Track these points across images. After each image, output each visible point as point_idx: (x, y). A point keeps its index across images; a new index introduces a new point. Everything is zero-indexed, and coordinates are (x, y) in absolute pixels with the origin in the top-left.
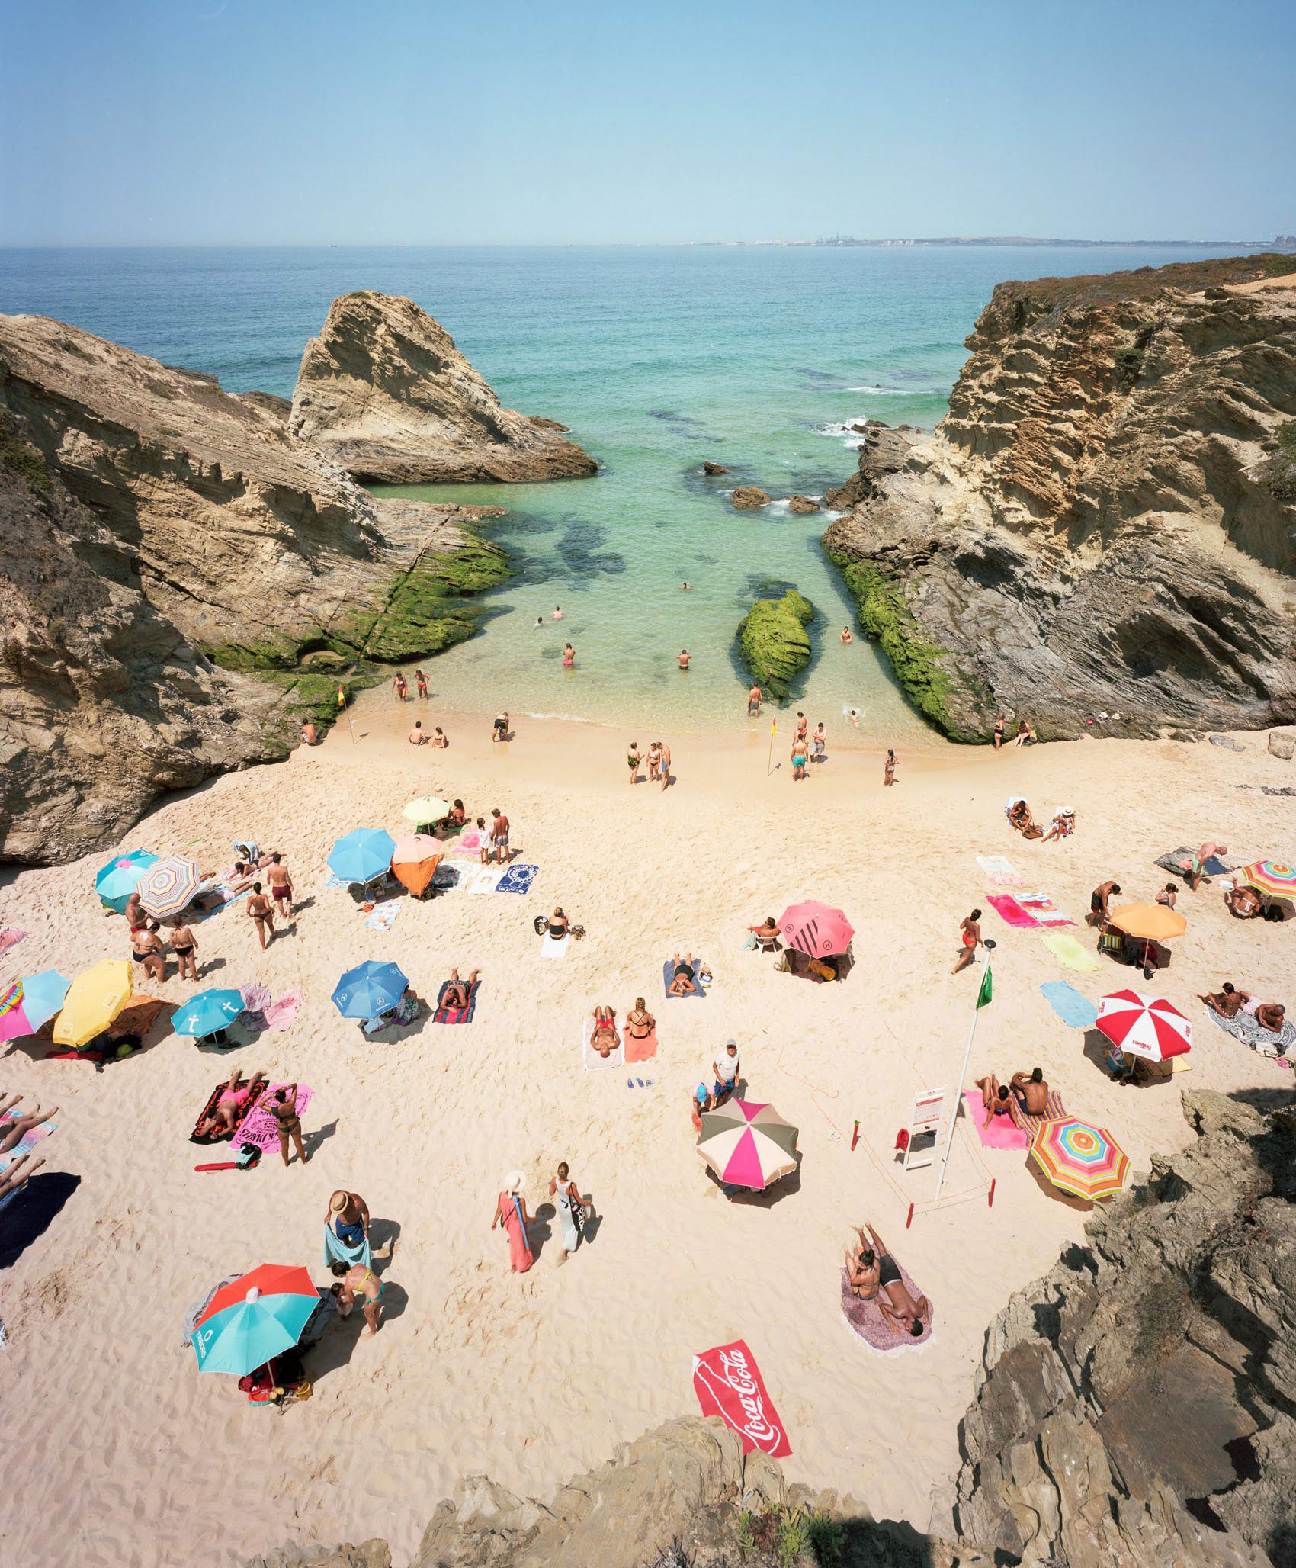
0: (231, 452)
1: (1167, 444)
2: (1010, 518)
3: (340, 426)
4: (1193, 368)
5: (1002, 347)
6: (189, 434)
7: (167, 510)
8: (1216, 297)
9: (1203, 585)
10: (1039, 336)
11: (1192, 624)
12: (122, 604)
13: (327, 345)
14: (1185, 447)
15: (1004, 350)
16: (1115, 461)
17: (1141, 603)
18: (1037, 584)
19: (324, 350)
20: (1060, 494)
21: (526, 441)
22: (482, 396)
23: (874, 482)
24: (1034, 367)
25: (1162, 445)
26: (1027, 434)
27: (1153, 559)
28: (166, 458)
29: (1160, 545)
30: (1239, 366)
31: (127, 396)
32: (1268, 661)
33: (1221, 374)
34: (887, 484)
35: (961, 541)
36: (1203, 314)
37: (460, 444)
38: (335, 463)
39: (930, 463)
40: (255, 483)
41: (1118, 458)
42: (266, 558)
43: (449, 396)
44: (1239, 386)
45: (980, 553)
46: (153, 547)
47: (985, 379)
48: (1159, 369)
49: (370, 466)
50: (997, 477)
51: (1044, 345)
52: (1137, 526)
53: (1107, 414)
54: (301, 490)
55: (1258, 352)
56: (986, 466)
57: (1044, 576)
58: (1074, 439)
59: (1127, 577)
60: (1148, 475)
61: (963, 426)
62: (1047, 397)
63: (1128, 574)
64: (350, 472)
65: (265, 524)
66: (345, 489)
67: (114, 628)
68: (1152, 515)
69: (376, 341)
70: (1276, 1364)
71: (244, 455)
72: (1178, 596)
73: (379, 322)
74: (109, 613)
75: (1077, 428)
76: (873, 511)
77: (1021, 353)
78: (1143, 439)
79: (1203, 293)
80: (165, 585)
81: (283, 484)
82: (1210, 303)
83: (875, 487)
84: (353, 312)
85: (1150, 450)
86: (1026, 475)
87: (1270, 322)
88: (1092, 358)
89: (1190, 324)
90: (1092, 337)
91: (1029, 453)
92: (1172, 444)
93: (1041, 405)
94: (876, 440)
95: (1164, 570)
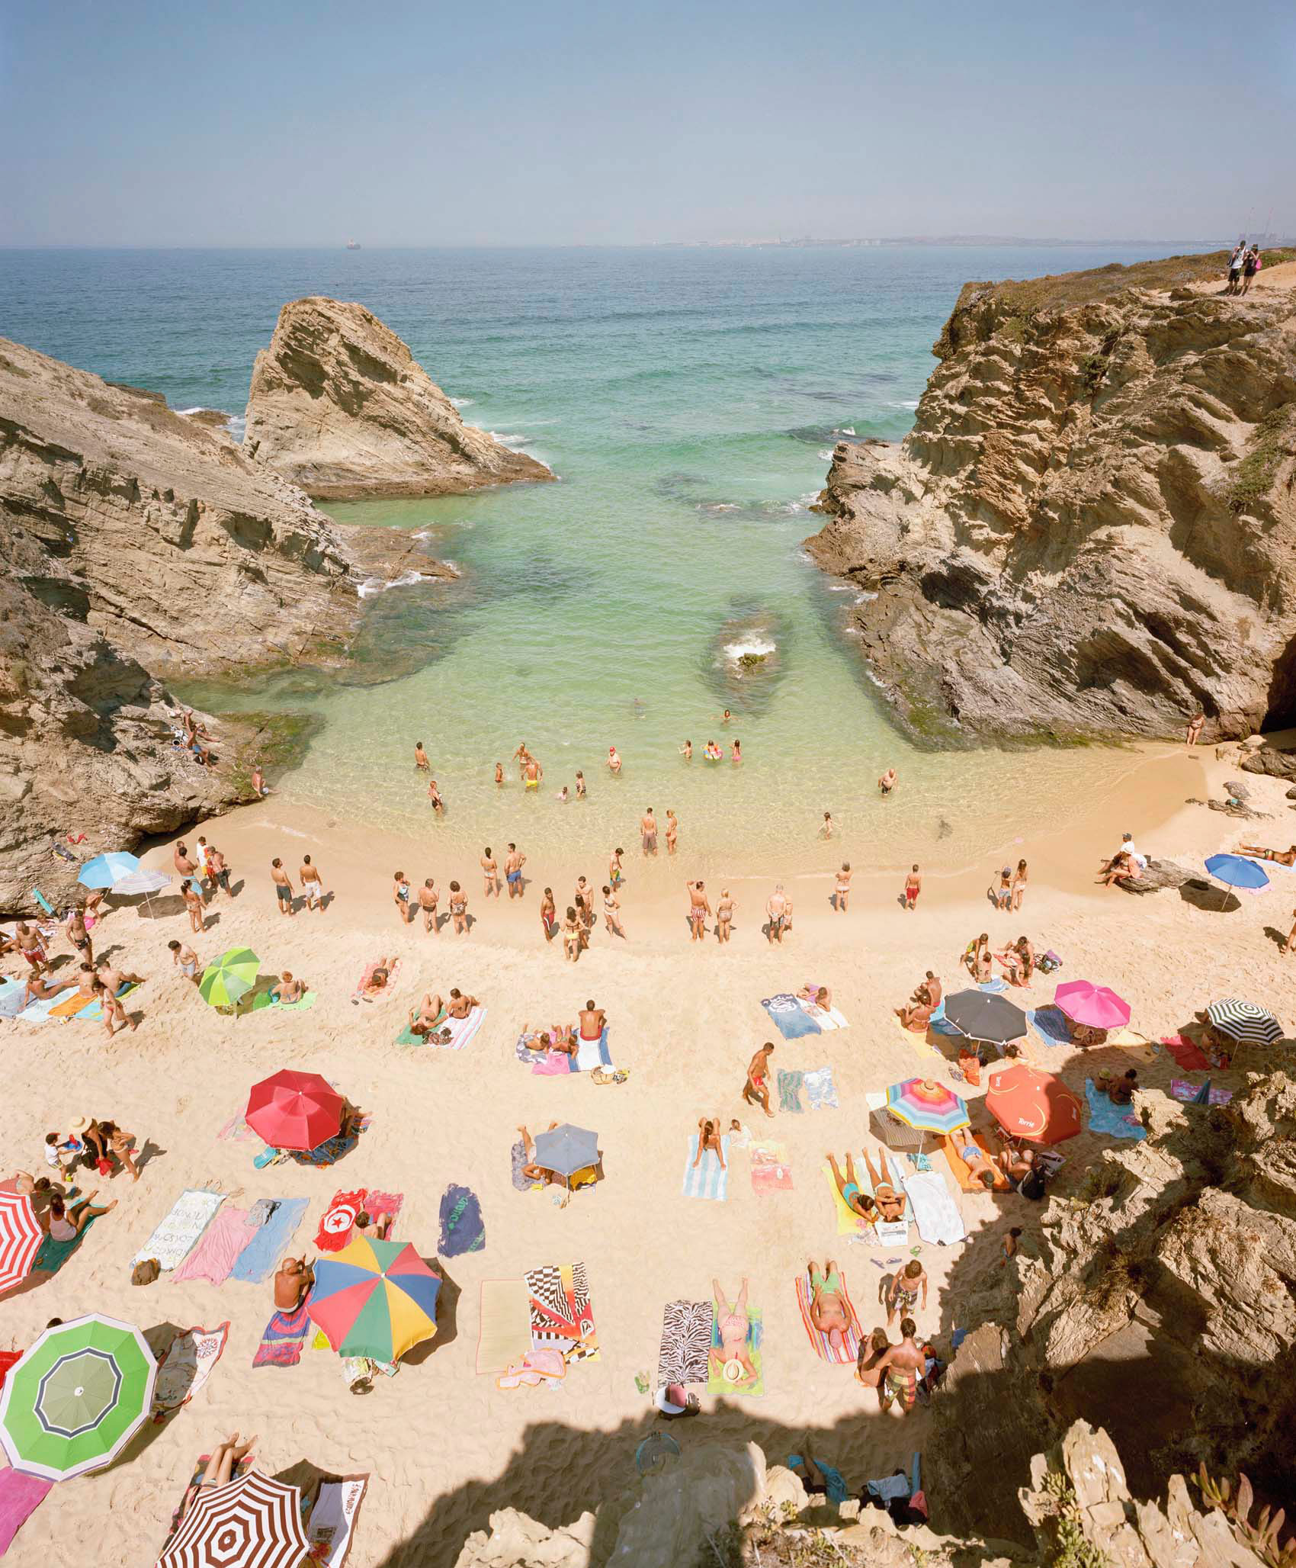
0: (185, 477)
1: (1129, 455)
2: (977, 535)
3: (297, 447)
4: (1157, 374)
5: (969, 354)
6: (138, 457)
7: (121, 541)
8: (1181, 298)
9: (1159, 600)
10: (1006, 342)
11: (1148, 641)
12: (82, 642)
13: (278, 359)
14: (1147, 458)
15: (971, 358)
16: (1078, 473)
17: (1100, 620)
18: (1000, 603)
19: (276, 364)
20: (1024, 508)
21: (491, 461)
22: (443, 413)
23: (842, 500)
24: (1000, 375)
25: (1125, 456)
26: (994, 447)
27: (1114, 574)
28: (116, 484)
29: (1120, 560)
30: (1199, 371)
31: (68, 416)
32: (1218, 676)
33: (1184, 381)
34: (856, 502)
35: (928, 560)
36: (1168, 317)
37: (423, 465)
38: (295, 488)
39: (898, 479)
40: (213, 511)
41: (1081, 471)
42: (229, 590)
43: (408, 413)
44: (1200, 392)
45: (944, 571)
46: (111, 581)
47: (951, 388)
48: (1122, 376)
49: (331, 490)
50: (962, 492)
51: (1011, 352)
52: (1098, 541)
53: (1071, 425)
54: (261, 518)
55: (1222, 356)
56: (953, 482)
57: (1007, 595)
58: (1039, 452)
59: (1087, 594)
60: (1110, 489)
61: (930, 439)
62: (1014, 407)
63: (1089, 590)
64: (310, 497)
66: (307, 515)
67: (75, 668)
68: (1114, 530)
69: (330, 353)
70: (1213, 1334)
71: (199, 480)
72: (1136, 612)
73: (331, 331)
74: (70, 652)
75: (1042, 439)
76: (841, 529)
77: (989, 361)
78: (1106, 450)
79: (1169, 294)
80: (127, 623)
81: (241, 511)
82: (1176, 304)
83: (843, 504)
84: (303, 320)
85: (1113, 462)
86: (992, 490)
87: (1235, 325)
88: (1059, 365)
89: (1156, 328)
90: (1059, 342)
91: (995, 466)
92: (1135, 455)
93: (1007, 415)
94: (843, 455)
95: (1124, 585)
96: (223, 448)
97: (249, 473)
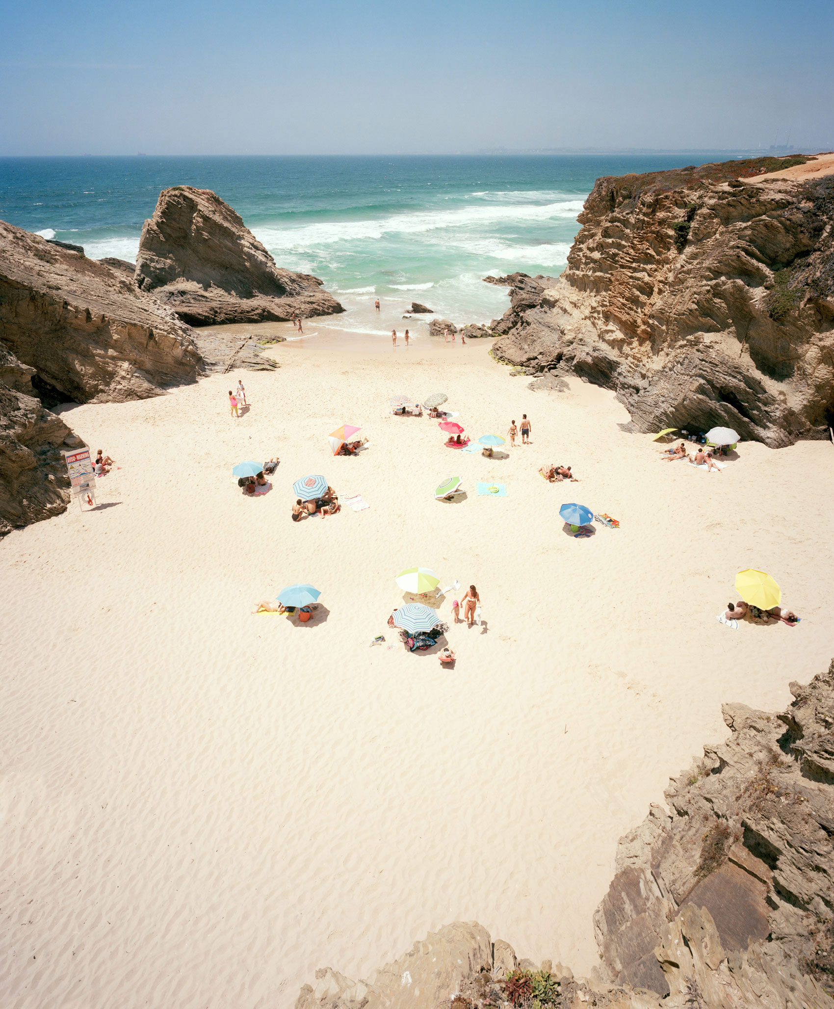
0: (96, 301)
1: (706, 285)
2: (608, 337)
4: (722, 234)
5: (601, 221)
6: (66, 288)
8: (734, 186)
9: (728, 378)
10: (624, 214)
11: (721, 405)
12: (27, 408)
13: (158, 224)
14: (716, 288)
15: (603, 224)
16: (673, 297)
17: (690, 391)
18: (626, 380)
19: (155, 228)
20: (639, 320)
21: (294, 290)
22: (264, 259)
23: (522, 314)
24: (622, 235)
25: (703, 286)
26: (618, 281)
27: (697, 362)
29: (702, 352)
30: (750, 232)
31: (22, 261)
33: (739, 238)
34: (529, 315)
35: (577, 353)
36: (727, 198)
37: (251, 292)
38: (167, 307)
39: (556, 301)
40: (114, 322)
41: (675, 295)
42: (123, 373)
44: (750, 246)
45: (589, 360)
47: (591, 243)
48: (699, 236)
49: (190, 308)
50: (600, 309)
51: (628, 220)
52: (688, 341)
53: (667, 266)
54: (146, 326)
55: (762, 223)
56: (593, 302)
57: (629, 375)
58: (648, 284)
59: (682, 374)
61: (577, 275)
62: (630, 255)
63: (682, 372)
64: (177, 313)
65: (122, 352)
66: (175, 325)
67: (24, 425)
68: (698, 334)
69: (192, 222)
71: (105, 302)
72: (713, 386)
73: (192, 208)
74: (19, 414)
75: (649, 275)
76: (522, 333)
77: (613, 226)
78: (690, 282)
79: (727, 183)
81: (133, 322)
82: (731, 190)
83: (522, 317)
84: (174, 200)
85: (695, 290)
86: (617, 307)
87: (769, 203)
88: (659, 228)
89: (719, 205)
90: (658, 214)
91: (619, 293)
92: (709, 285)
93: (626, 260)
94: (523, 286)
95: (705, 369)
96: (121, 282)
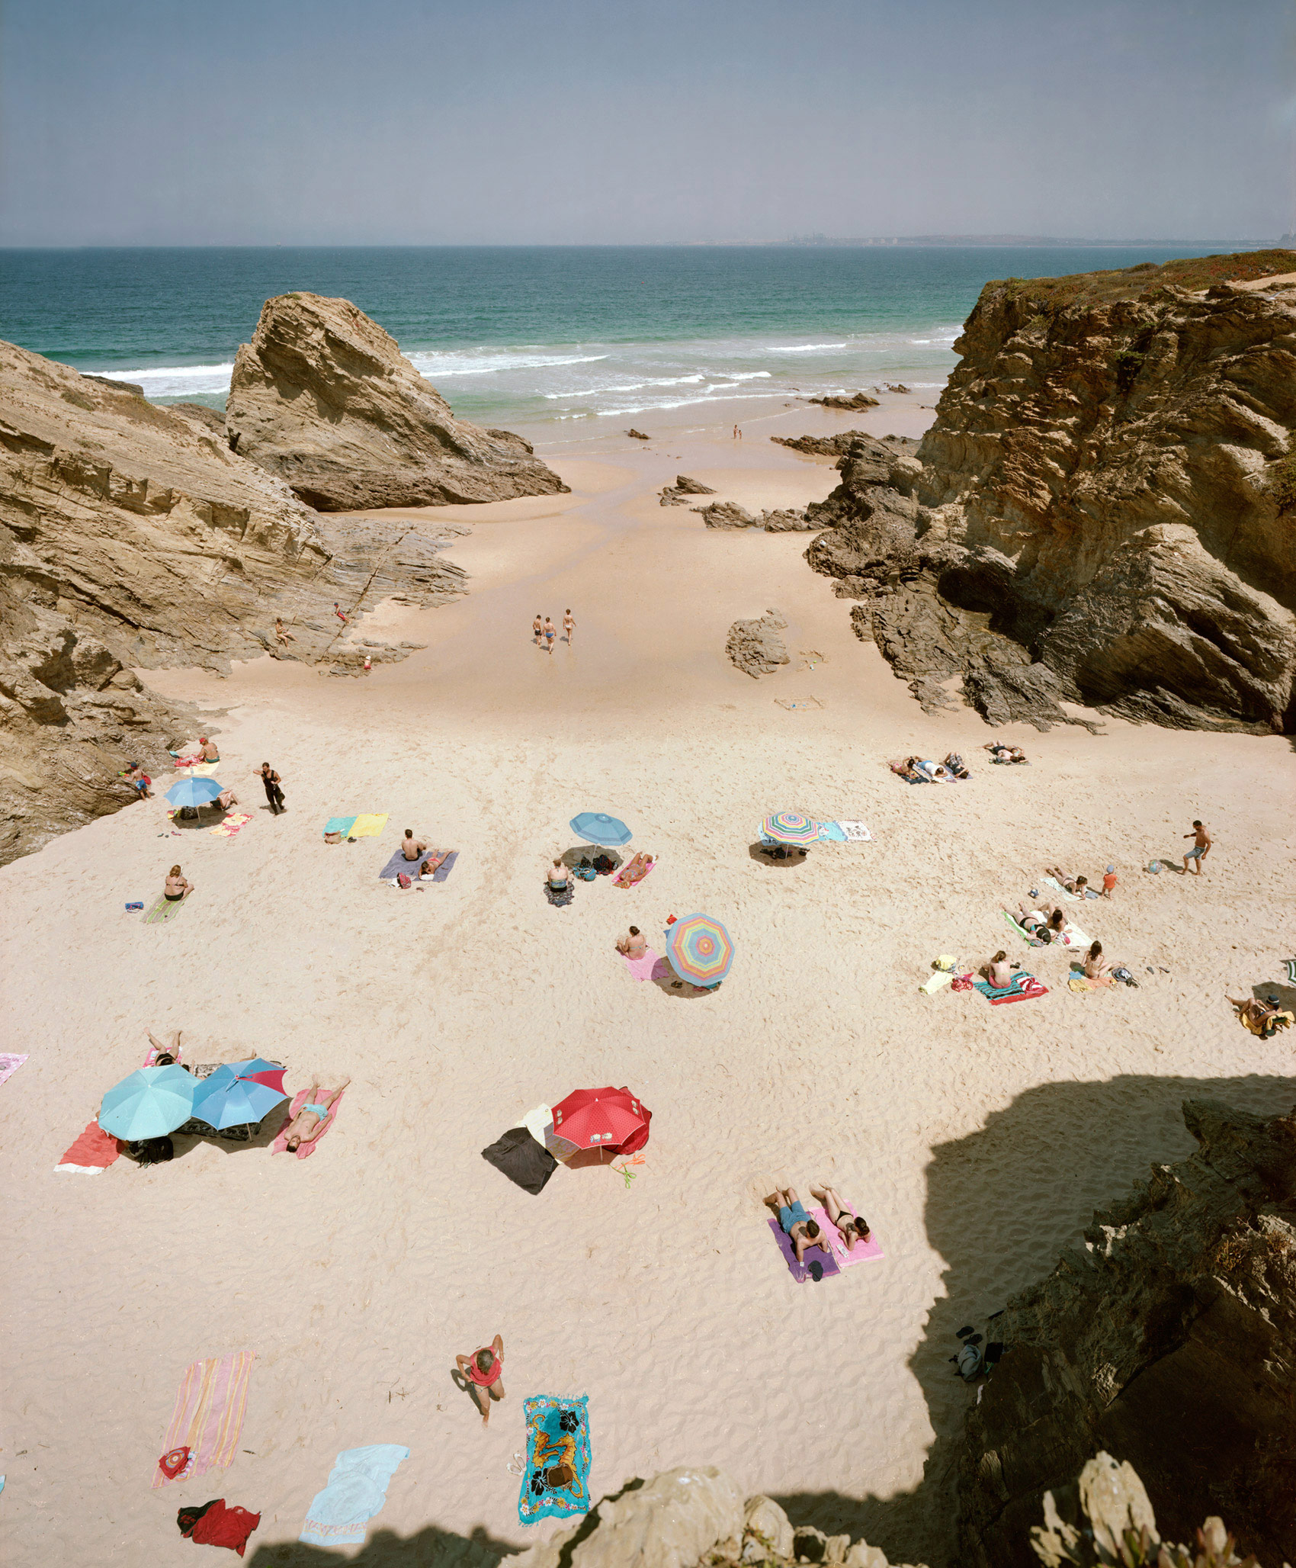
0: (161, 467)
1: (1167, 452)
2: (1003, 531)
3: (279, 439)
6: (112, 447)
7: (93, 530)
8: (1219, 295)
9: (1203, 597)
10: (1032, 338)
11: (1190, 637)
12: (50, 629)
13: (259, 352)
16: (1113, 470)
17: (1139, 617)
19: (256, 358)
20: (1054, 506)
21: (483, 454)
22: (433, 406)
23: (859, 495)
25: (1163, 453)
26: (1019, 444)
27: (1153, 571)
28: (89, 473)
29: (1160, 558)
30: (1240, 369)
31: (42, 406)
32: (1270, 676)
33: (1224, 378)
34: (871, 497)
35: (951, 556)
36: (1205, 314)
37: (411, 458)
38: (276, 479)
39: (917, 475)
40: (187, 500)
41: (1115, 467)
42: (205, 579)
43: (397, 406)
44: (1239, 389)
45: (969, 567)
46: (83, 569)
47: (975, 385)
48: (1158, 373)
49: (314, 481)
50: (987, 488)
51: (1038, 349)
52: (1134, 539)
53: (1103, 422)
54: (241, 508)
55: (1264, 354)
56: (976, 479)
57: (1037, 590)
58: (1069, 449)
59: (1124, 591)
60: (1146, 486)
61: (952, 436)
62: (1041, 404)
63: (1126, 587)
64: (292, 488)
65: (202, 544)
66: (288, 505)
67: (43, 654)
68: (1153, 528)
69: (313, 347)
71: (176, 470)
72: (1178, 610)
73: (316, 326)
74: (37, 638)
75: (1072, 436)
76: (858, 525)
77: (1014, 358)
78: (1142, 447)
79: (1207, 292)
80: (98, 611)
81: (219, 501)
82: (1213, 302)
83: (859, 500)
84: (287, 315)
85: (1150, 459)
86: (1019, 486)
87: (1277, 322)
88: (1088, 362)
89: (1193, 324)
90: (1089, 339)
91: (1021, 463)
92: (1173, 452)
93: (1034, 412)
94: (860, 451)
95: (1165, 582)
96: (201, 439)
97: (228, 463)
